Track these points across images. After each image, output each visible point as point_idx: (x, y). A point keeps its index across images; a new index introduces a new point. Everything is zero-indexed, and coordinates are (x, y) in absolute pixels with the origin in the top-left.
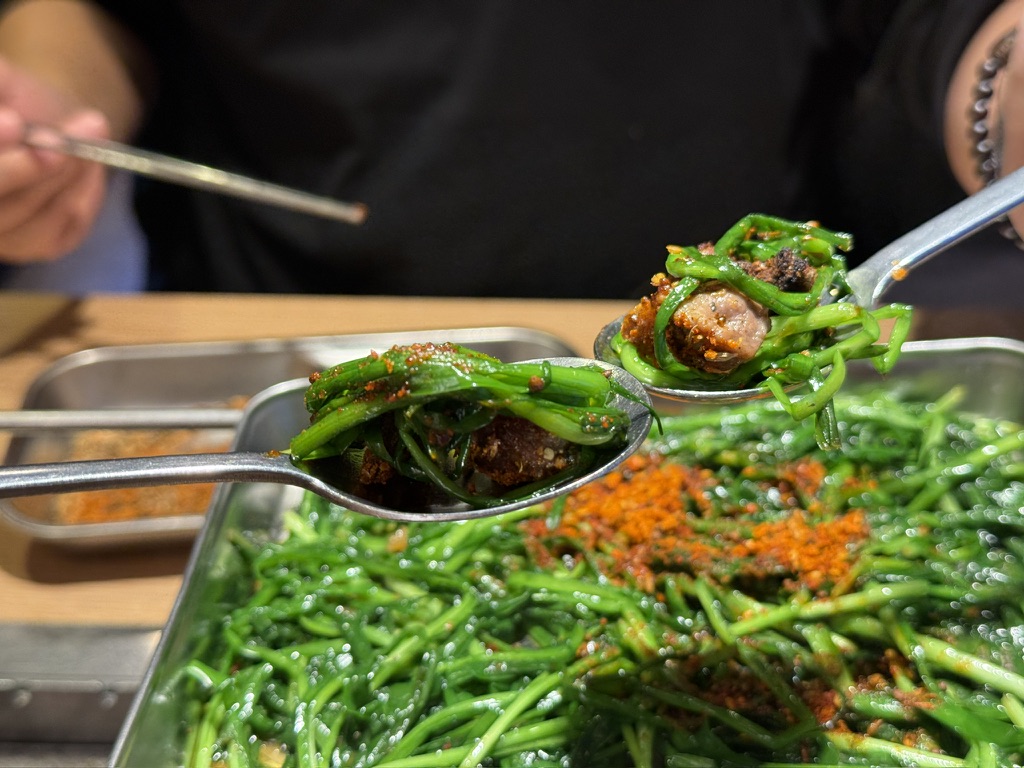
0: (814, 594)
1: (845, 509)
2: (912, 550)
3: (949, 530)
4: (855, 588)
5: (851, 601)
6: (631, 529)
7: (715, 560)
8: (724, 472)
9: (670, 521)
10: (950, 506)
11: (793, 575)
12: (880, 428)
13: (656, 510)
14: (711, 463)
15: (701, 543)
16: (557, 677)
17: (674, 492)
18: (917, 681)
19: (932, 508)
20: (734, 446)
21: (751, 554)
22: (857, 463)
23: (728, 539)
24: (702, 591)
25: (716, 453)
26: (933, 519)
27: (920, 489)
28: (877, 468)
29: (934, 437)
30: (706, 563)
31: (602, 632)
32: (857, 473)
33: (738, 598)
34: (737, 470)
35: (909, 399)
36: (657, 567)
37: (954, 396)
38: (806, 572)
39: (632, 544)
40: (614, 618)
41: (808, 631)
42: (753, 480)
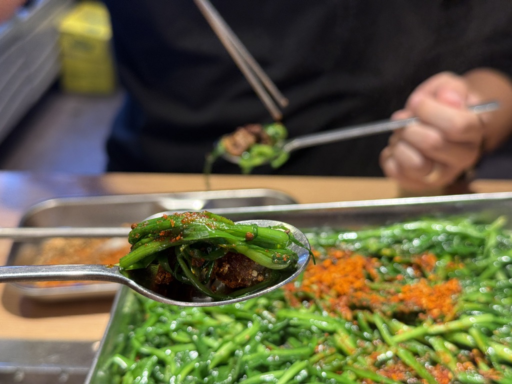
0: (435, 321)
1: (447, 278)
2: (483, 299)
3: (501, 289)
4: (456, 318)
5: (454, 325)
6: (338, 288)
7: (383, 304)
8: (384, 260)
9: (358, 284)
10: (501, 277)
11: (424, 312)
12: (464, 237)
13: (351, 278)
14: (377, 255)
15: (375, 295)
16: (305, 363)
17: (359, 269)
18: (490, 365)
19: (492, 277)
20: (389, 246)
21: (402, 301)
22: (453, 255)
23: (389, 293)
24: (377, 319)
25: (379, 250)
26: (492, 283)
27: (485, 268)
28: (463, 257)
29: (492, 241)
30: (378, 305)
31: (326, 340)
32: (453, 260)
33: (395, 323)
34: (391, 259)
35: (477, 223)
36: (353, 307)
37: (500, 222)
38: (430, 310)
39: (339, 296)
40: (332, 333)
41: (432, 340)
42: (400, 263)
